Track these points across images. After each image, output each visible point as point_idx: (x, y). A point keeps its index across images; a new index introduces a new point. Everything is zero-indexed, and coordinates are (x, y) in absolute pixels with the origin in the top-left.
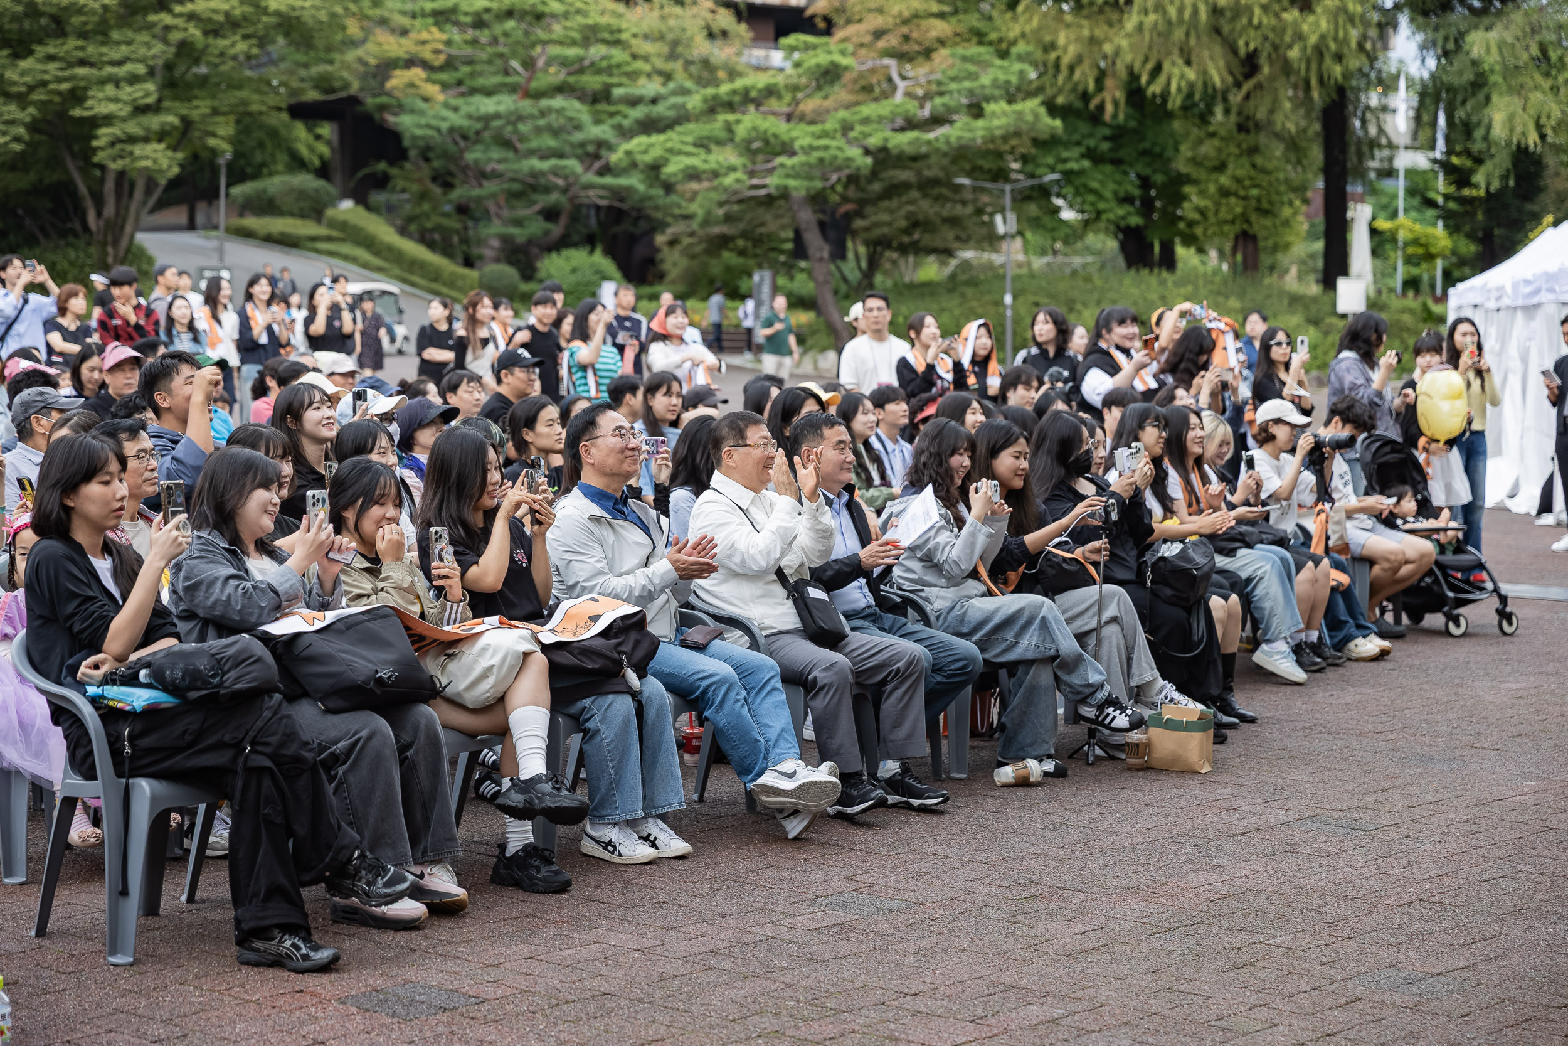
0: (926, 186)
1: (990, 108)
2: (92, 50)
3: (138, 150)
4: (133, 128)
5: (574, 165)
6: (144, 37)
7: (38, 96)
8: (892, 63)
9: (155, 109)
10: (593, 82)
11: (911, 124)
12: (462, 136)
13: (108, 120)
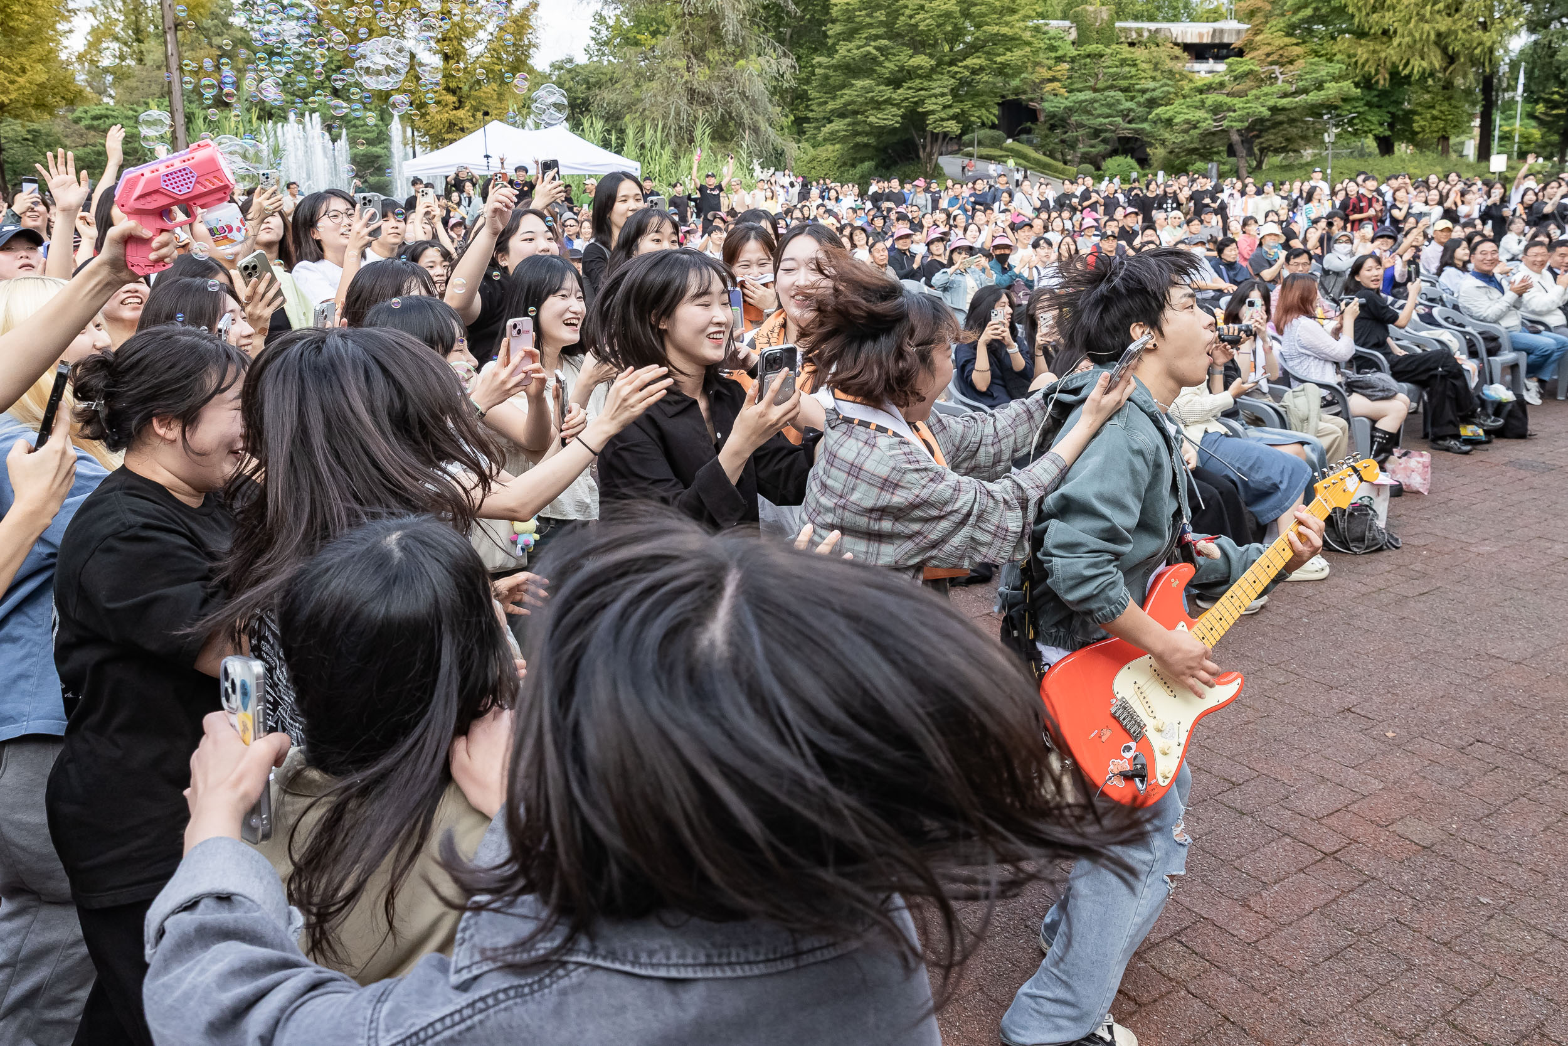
0: (1292, 121)
1: (1326, 85)
2: (926, 84)
3: (945, 124)
4: (943, 116)
5: (1119, 120)
6: (946, 77)
7: (905, 104)
8: (1276, 67)
9: (950, 106)
10: (1124, 83)
11: (1286, 95)
12: (1069, 110)
13: (933, 112)
